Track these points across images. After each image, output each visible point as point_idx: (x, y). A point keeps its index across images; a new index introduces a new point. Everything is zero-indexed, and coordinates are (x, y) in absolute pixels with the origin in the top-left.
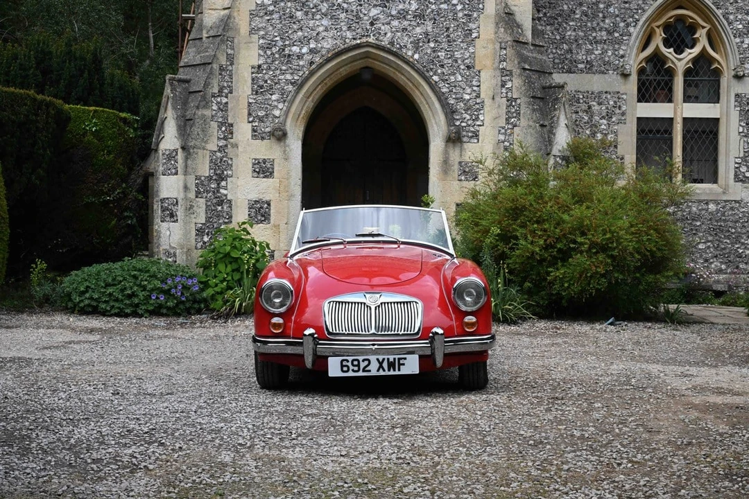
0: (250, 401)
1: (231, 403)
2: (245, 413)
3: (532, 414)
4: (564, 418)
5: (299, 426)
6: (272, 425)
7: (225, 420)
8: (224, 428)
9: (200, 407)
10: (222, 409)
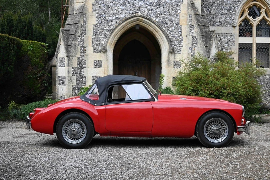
0: (106, 162)
1: (98, 163)
2: (105, 167)
3: (222, 166)
4: (236, 168)
5: (129, 174)
6: (117, 173)
7: (97, 171)
8: (98, 175)
9: (85, 165)
10: (95, 165)
